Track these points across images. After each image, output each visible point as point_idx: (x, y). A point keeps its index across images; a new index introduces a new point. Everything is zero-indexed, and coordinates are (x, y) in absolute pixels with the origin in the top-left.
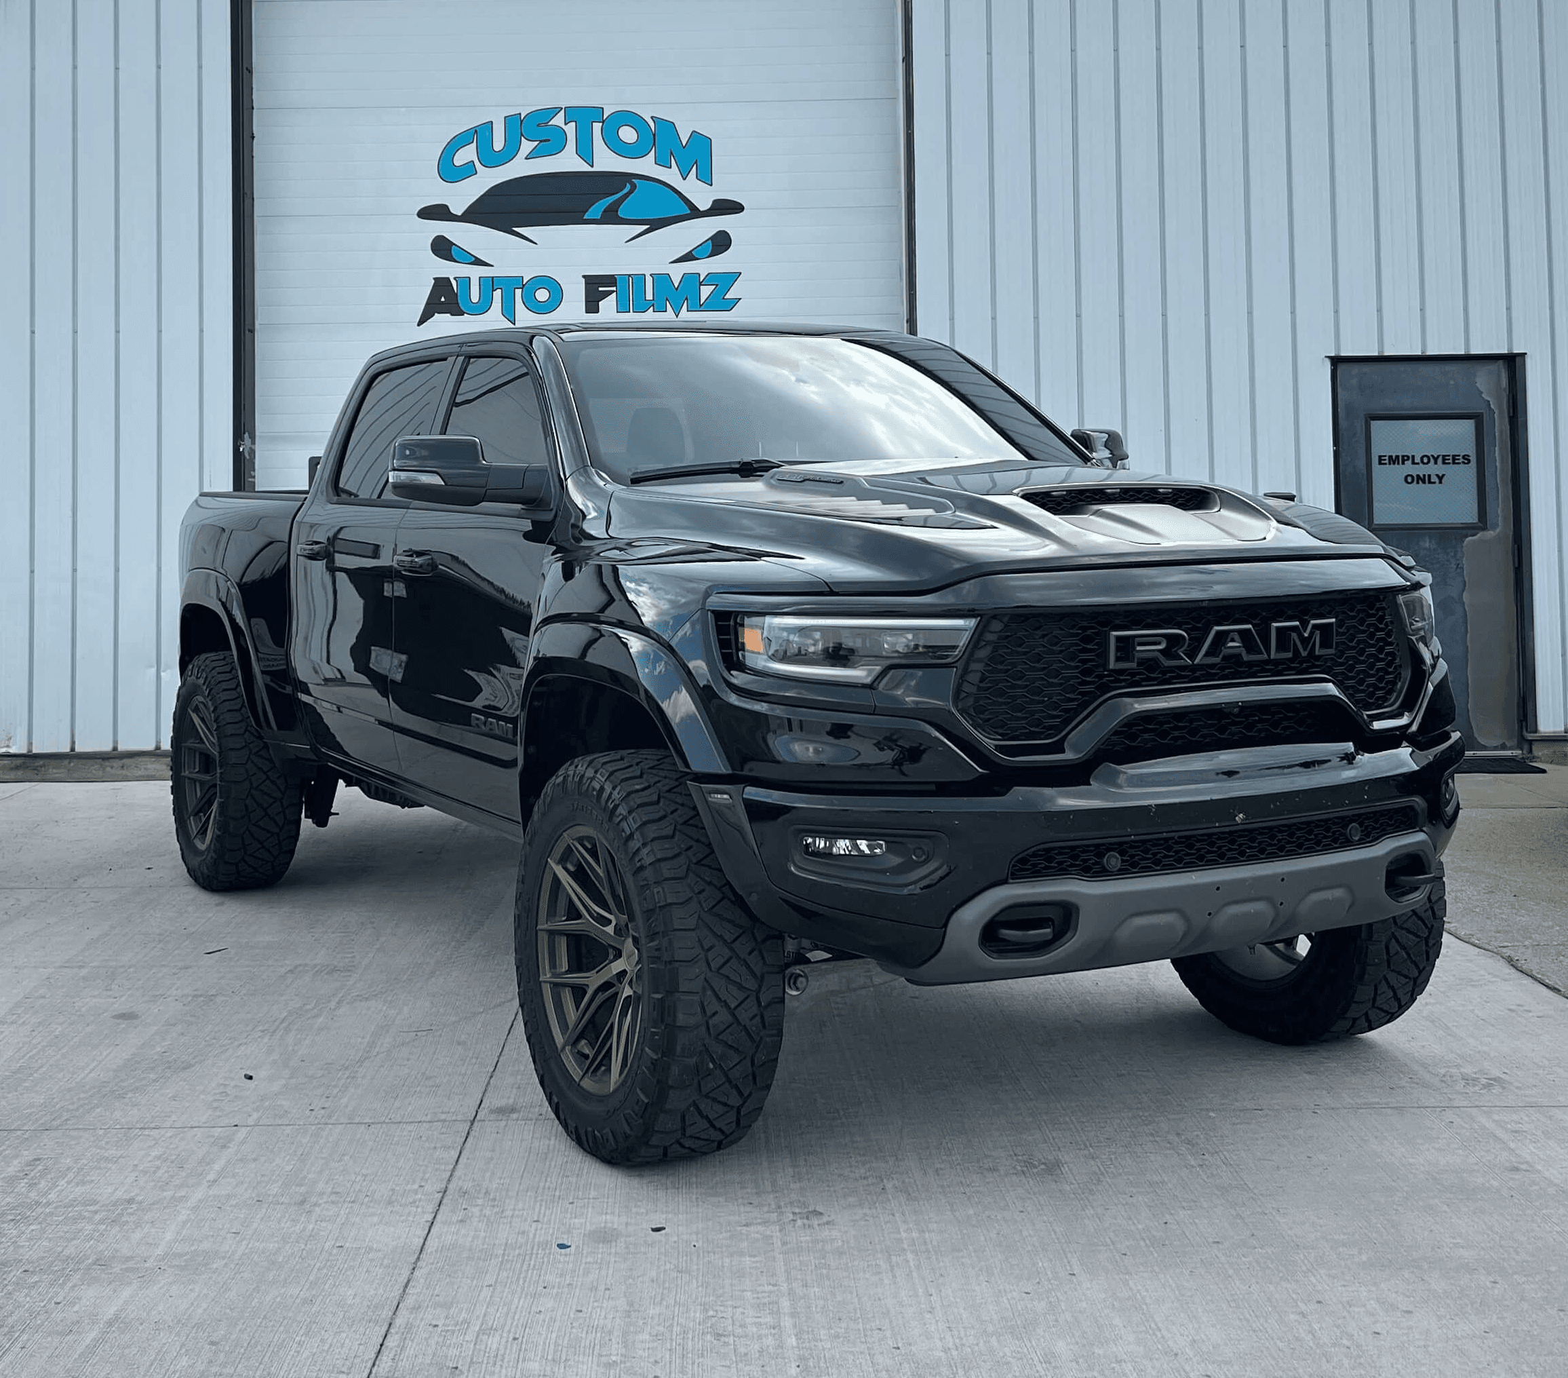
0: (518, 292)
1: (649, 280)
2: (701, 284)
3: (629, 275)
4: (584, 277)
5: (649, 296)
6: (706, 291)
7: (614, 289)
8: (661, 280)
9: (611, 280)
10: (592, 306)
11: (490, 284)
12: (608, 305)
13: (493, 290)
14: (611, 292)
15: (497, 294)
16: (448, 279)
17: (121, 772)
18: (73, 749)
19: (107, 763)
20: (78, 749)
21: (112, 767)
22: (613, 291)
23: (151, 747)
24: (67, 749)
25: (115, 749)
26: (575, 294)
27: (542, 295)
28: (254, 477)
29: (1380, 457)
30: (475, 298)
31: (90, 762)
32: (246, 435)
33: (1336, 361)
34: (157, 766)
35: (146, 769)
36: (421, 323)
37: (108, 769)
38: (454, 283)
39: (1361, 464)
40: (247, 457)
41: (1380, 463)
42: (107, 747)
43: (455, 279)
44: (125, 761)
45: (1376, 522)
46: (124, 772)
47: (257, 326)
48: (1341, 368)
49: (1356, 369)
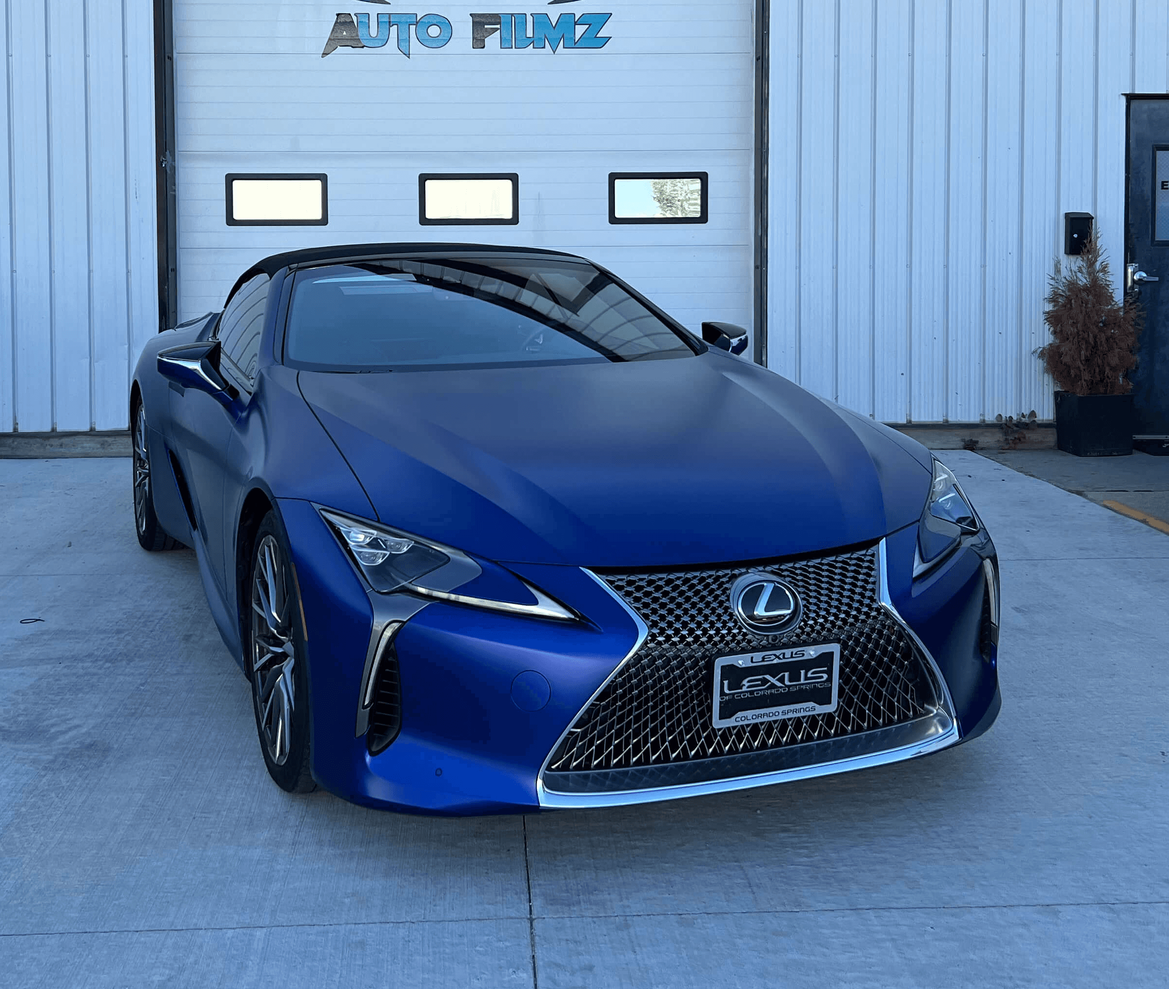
0: (413, 28)
1: (530, 19)
2: (576, 23)
3: (512, 15)
4: (471, 15)
5: (530, 34)
6: (580, 30)
7: (498, 26)
8: (541, 19)
9: (495, 19)
10: (479, 42)
11: (387, 21)
12: (493, 41)
13: (390, 26)
14: (496, 29)
15: (394, 29)
16: (350, 14)
17: (60, 450)
18: (15, 429)
19: (47, 442)
20: (22, 429)
21: (52, 446)
22: (497, 29)
23: (87, 428)
24: (11, 430)
25: (53, 430)
26: (464, 30)
27: (434, 31)
28: (175, 191)
29: (1163, 182)
30: (374, 32)
31: (32, 441)
32: (168, 153)
33: (1131, 98)
34: (92, 445)
35: (83, 447)
36: (325, 54)
37: (48, 447)
38: (355, 19)
39: (1147, 189)
40: (168, 171)
41: (1163, 188)
42: (47, 428)
43: (355, 15)
44: (65, 440)
45: (1157, 239)
46: (62, 450)
47: (175, 55)
48: (1134, 104)
49: (1146, 105)
